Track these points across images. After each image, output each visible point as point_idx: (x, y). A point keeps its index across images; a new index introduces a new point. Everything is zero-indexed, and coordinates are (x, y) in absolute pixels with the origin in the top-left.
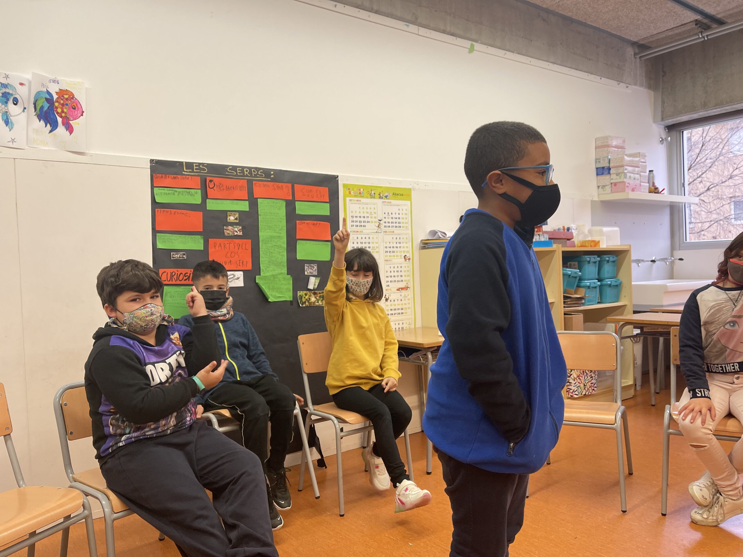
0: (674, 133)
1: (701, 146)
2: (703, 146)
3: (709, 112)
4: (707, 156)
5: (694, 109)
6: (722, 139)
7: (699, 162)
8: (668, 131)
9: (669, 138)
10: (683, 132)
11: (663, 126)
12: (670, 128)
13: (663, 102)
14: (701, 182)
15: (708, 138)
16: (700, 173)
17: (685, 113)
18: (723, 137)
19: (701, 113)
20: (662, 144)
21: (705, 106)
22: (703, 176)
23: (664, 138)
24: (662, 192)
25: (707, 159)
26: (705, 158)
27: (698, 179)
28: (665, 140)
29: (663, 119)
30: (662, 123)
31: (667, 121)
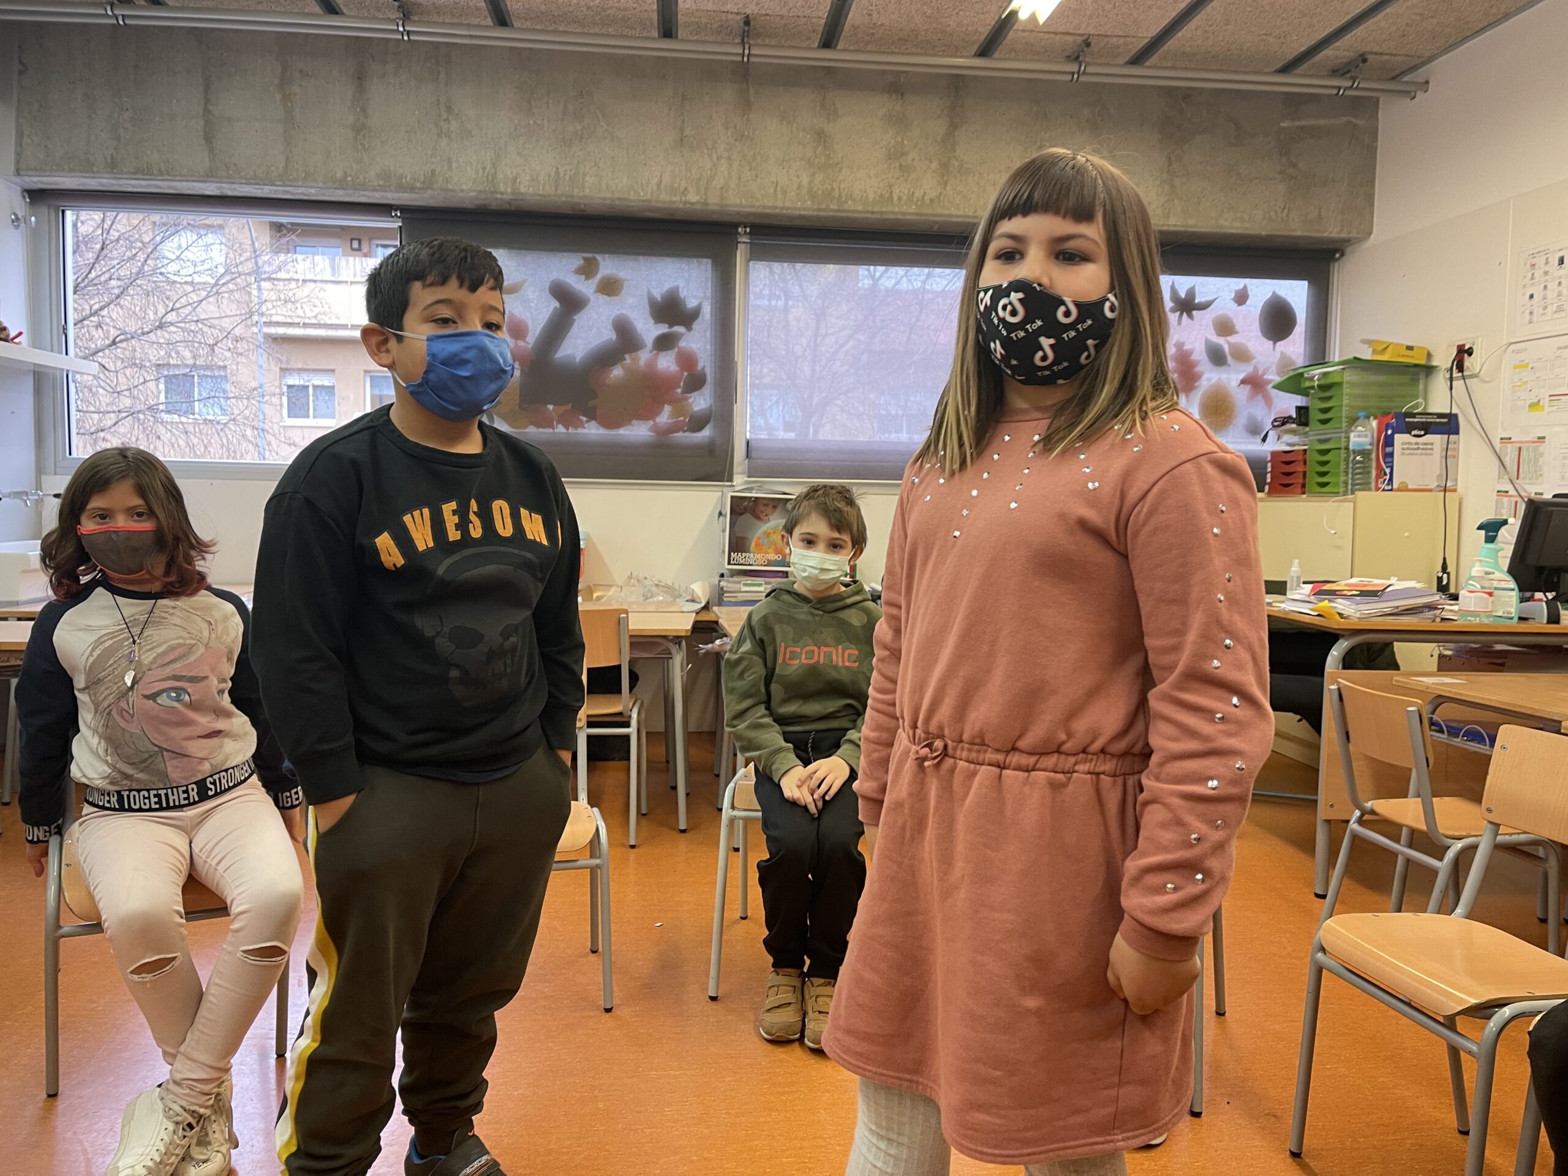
0: (43, 210)
1: (98, 246)
2: (102, 249)
3: (122, 182)
4: (112, 271)
5: (87, 167)
6: (142, 242)
7: (95, 282)
8: (31, 203)
9: (33, 219)
10: (63, 212)
11: (19, 188)
12: (36, 196)
13: (20, 135)
14: (99, 326)
15: (114, 235)
16: (97, 306)
17: (71, 170)
18: (147, 239)
19: (104, 181)
20: (17, 227)
21: (113, 166)
22: (105, 312)
23: (20, 216)
24: (16, 340)
25: (110, 279)
26: (107, 276)
27: (92, 319)
28: (22, 220)
29: (18, 172)
30: (17, 179)
31: (27, 179)
